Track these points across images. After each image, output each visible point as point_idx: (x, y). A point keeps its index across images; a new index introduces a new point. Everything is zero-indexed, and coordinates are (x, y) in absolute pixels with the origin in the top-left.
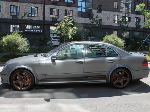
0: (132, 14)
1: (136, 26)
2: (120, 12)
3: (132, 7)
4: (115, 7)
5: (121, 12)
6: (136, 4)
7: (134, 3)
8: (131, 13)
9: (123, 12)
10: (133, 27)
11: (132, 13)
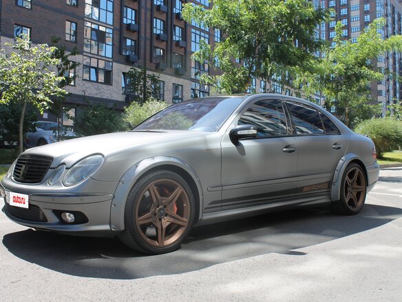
0: (114, 61)
1: (125, 96)
2: (82, 54)
3: (115, 43)
4: (68, 38)
5: (84, 54)
6: (125, 35)
7: (118, 33)
8: (112, 58)
9: (90, 55)
10: (119, 100)
11: (114, 59)
